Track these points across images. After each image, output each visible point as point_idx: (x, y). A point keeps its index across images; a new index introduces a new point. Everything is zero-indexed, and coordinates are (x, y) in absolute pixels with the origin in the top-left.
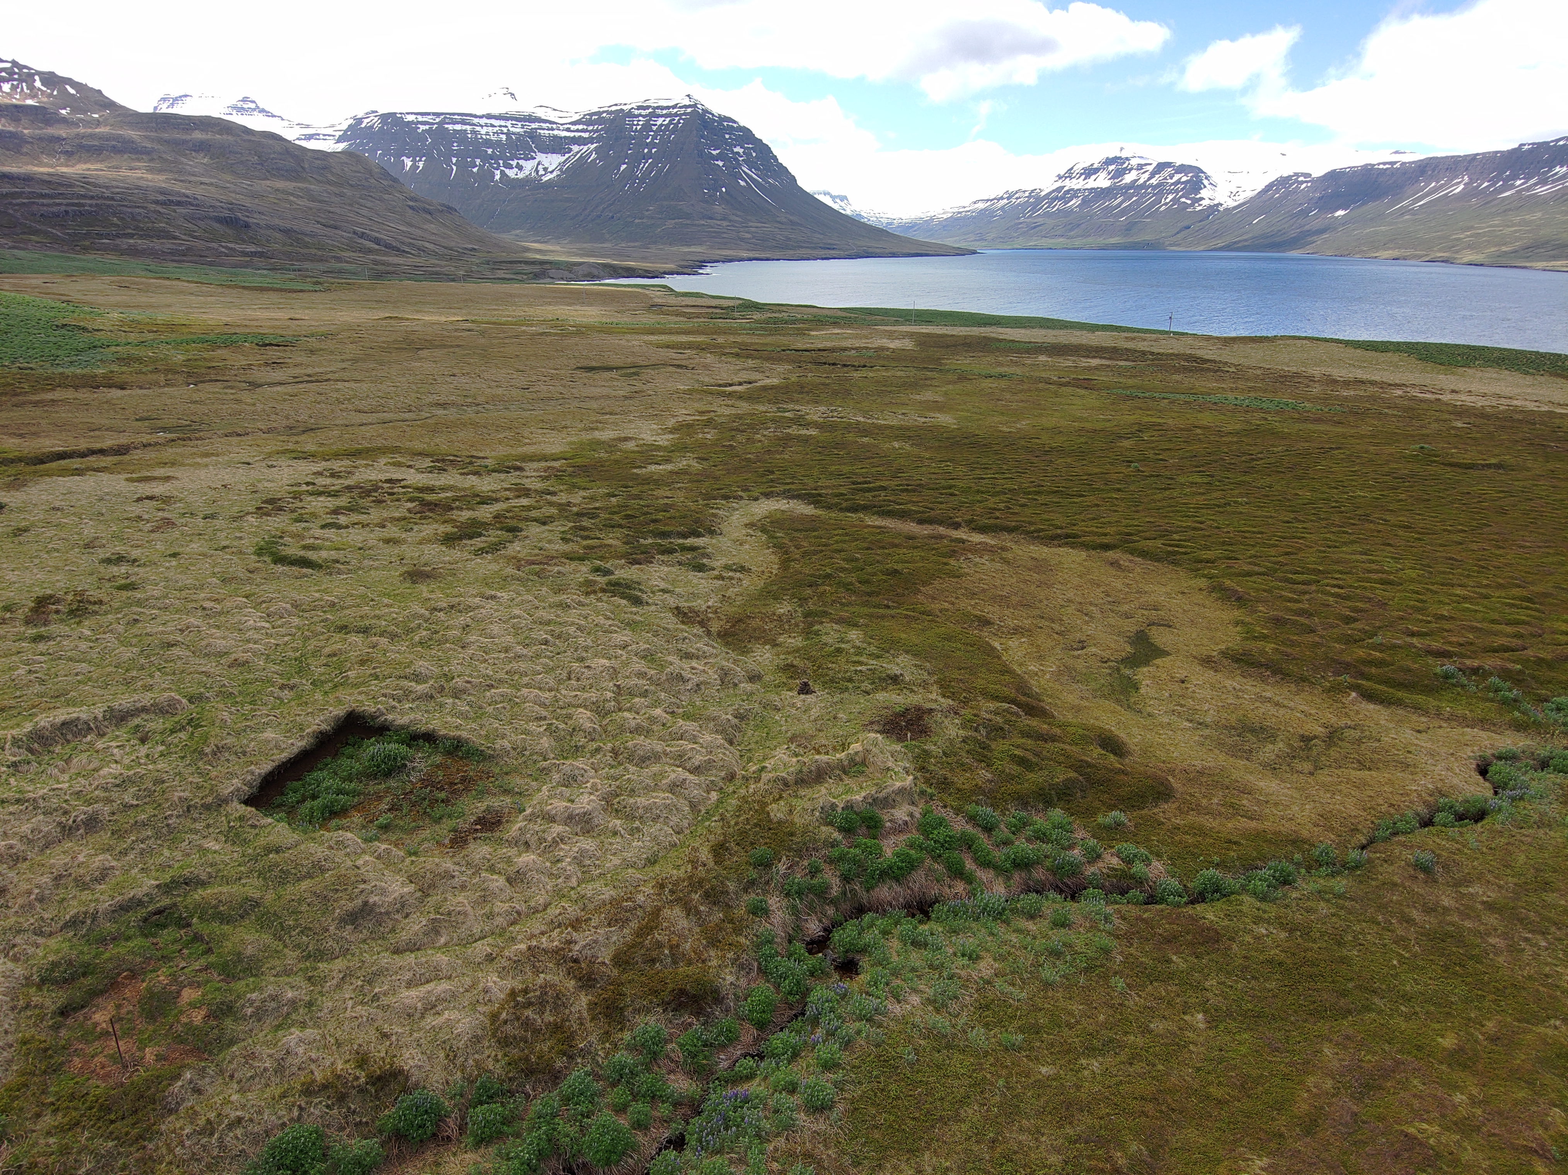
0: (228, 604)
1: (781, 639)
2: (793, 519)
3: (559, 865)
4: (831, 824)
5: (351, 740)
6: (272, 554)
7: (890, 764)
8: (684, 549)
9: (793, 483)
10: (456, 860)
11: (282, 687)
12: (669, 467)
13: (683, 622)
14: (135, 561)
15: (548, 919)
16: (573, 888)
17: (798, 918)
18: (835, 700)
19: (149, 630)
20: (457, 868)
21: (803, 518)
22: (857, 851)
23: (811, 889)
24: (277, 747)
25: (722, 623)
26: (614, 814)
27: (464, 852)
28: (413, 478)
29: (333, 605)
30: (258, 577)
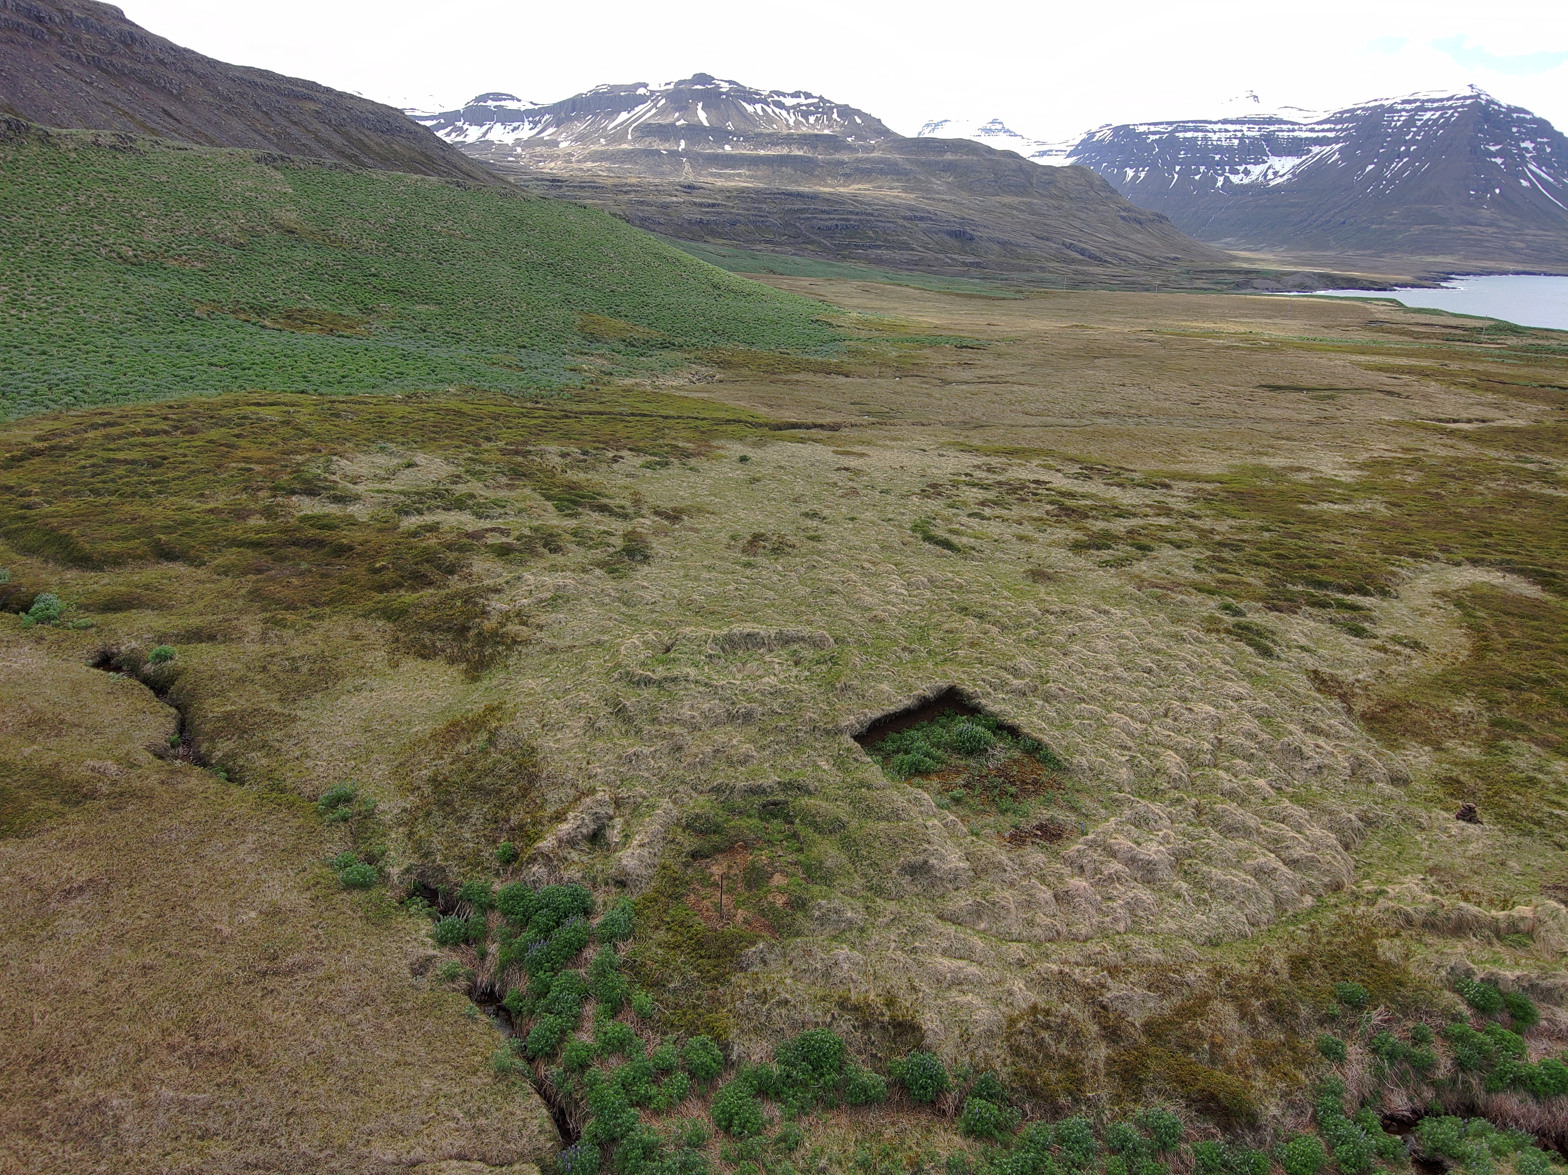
0: (881, 568)
1: (1449, 744)
2: (1505, 599)
3: (1110, 903)
4: (1460, 992)
5: (947, 712)
6: (924, 532)
8: (1341, 605)
9: (1517, 553)
10: (1011, 855)
11: (904, 649)
12: (1347, 508)
13: (1319, 690)
14: (824, 518)
15: (1086, 951)
16: (1118, 933)
17: (1381, 1083)
18: (1509, 841)
19: (821, 576)
20: (1011, 863)
21: (1520, 600)
22: (1488, 1039)
23: (1408, 1057)
24: (889, 699)
25: (1370, 703)
26: (1181, 874)
27: (1020, 852)
28: (1059, 482)
29: (961, 587)
30: (908, 550)
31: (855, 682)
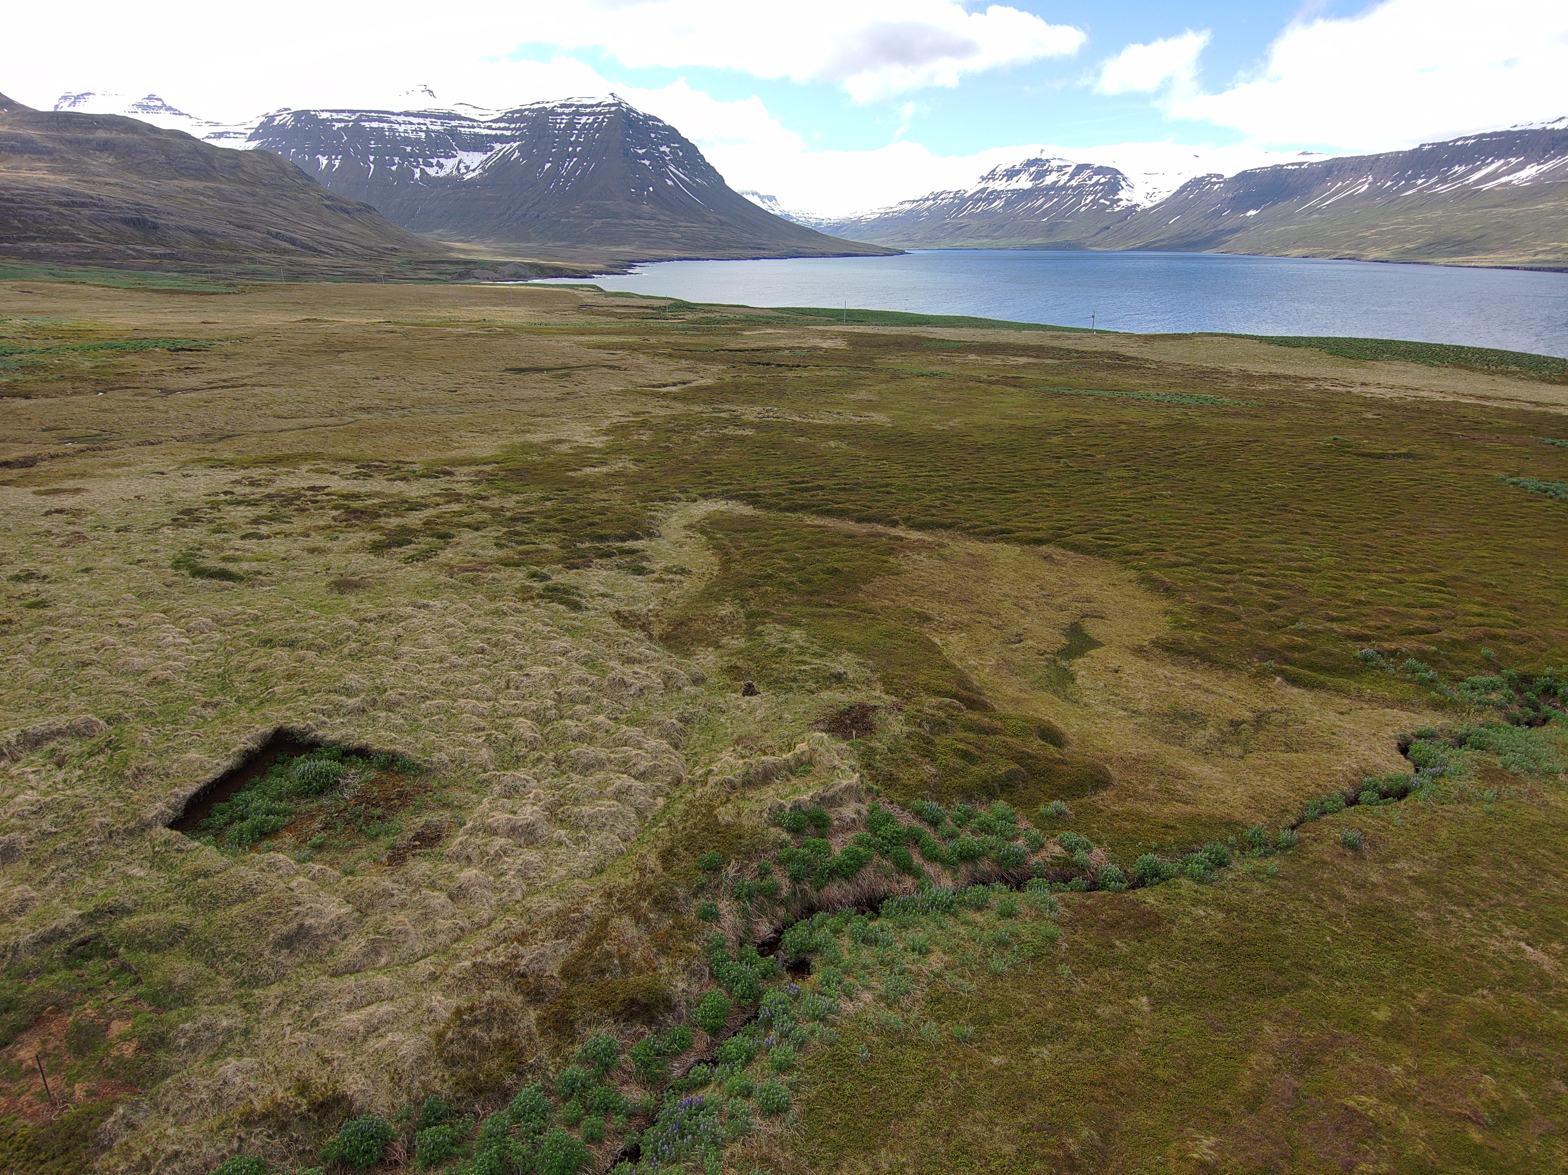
0: (145, 620)
1: (724, 641)
2: (732, 520)
3: (503, 879)
4: (779, 825)
5: (280, 758)
6: (190, 567)
7: (836, 763)
8: (623, 552)
9: (731, 484)
10: (394, 877)
11: (205, 705)
12: (605, 469)
13: (624, 627)
14: (45, 577)
15: (493, 933)
16: (518, 902)
17: (749, 921)
18: (780, 700)
19: (62, 649)
20: (396, 886)
21: (742, 518)
22: (806, 851)
23: (761, 891)
24: (202, 767)
25: (663, 626)
26: (558, 824)
27: (403, 870)
28: (337, 484)
29: (257, 618)
30: (175, 592)
31: (151, 762)
